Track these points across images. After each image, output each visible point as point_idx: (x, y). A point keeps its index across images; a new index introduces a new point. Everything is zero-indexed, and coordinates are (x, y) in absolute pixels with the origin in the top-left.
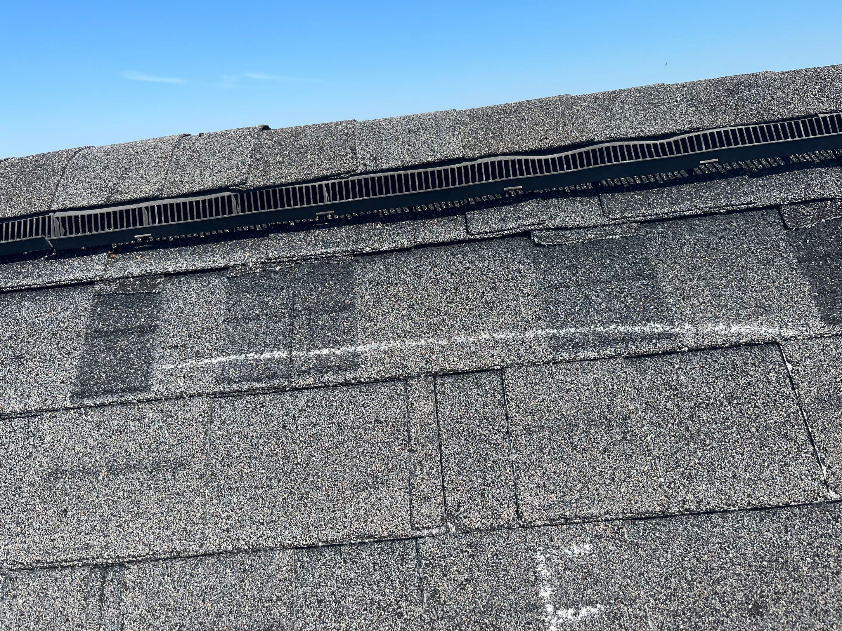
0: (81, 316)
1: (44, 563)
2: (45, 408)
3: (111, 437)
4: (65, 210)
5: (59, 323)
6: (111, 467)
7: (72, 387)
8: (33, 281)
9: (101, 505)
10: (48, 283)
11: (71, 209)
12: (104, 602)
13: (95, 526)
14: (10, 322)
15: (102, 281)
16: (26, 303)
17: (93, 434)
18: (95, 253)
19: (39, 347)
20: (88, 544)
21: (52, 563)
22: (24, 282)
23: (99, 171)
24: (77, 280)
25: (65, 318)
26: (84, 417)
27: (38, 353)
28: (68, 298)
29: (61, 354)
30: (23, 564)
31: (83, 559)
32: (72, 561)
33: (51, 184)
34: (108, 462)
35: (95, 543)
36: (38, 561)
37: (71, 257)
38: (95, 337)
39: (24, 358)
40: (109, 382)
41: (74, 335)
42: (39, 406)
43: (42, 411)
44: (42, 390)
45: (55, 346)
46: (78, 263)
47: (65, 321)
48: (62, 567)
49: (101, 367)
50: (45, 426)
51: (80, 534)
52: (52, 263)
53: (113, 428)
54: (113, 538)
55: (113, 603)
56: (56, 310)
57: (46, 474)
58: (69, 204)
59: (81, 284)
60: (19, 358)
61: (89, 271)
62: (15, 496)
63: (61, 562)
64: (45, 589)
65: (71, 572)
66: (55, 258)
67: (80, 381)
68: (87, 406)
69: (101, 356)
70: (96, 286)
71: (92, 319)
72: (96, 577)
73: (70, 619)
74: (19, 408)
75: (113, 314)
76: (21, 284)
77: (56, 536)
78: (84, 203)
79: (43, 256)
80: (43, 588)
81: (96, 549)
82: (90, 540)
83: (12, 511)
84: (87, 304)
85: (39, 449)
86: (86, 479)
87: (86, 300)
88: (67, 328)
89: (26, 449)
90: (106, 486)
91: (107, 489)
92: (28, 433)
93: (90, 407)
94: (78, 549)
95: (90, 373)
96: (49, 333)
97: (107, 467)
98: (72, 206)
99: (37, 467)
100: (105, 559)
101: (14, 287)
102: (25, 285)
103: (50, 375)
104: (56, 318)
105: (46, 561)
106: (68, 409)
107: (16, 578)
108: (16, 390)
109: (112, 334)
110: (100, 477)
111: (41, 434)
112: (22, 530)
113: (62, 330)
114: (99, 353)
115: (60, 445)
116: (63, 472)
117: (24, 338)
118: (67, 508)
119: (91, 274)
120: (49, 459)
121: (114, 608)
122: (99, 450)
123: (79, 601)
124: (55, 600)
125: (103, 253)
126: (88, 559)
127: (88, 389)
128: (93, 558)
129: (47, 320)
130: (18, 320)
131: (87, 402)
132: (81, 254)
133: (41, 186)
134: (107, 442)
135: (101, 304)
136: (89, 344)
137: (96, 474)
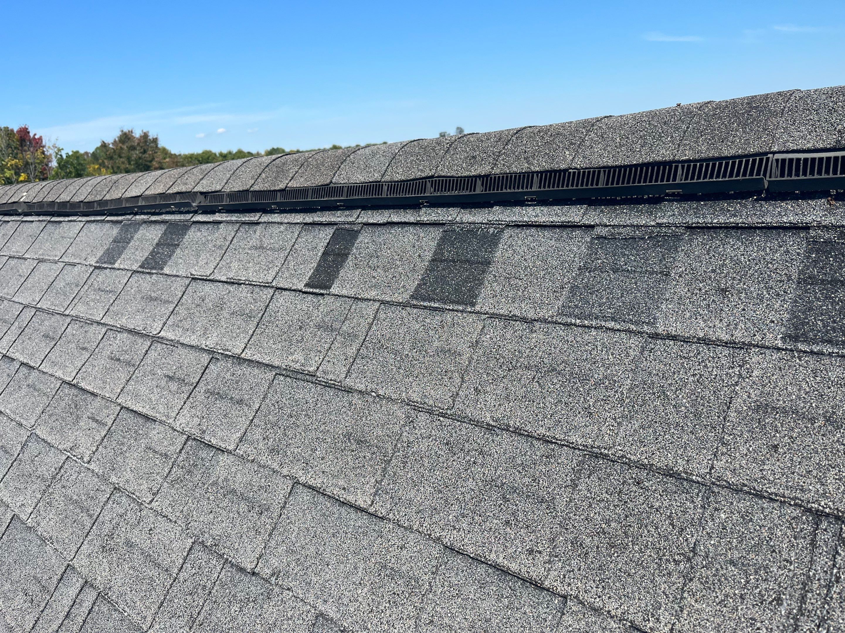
0: (792, 260)
1: (751, 489)
2: (753, 342)
3: (829, 388)
4: (787, 152)
5: (768, 265)
6: (829, 417)
7: (783, 329)
8: (741, 220)
9: (817, 452)
10: (757, 223)
11: (794, 151)
12: (816, 548)
13: (810, 471)
14: (714, 256)
15: (819, 227)
16: (731, 240)
17: (808, 380)
18: (812, 198)
19: (744, 284)
20: (802, 486)
21: (761, 491)
22: (732, 220)
23: (824, 113)
24: (791, 223)
25: (775, 260)
26: (798, 361)
27: (745, 289)
28: (778, 240)
29: (769, 294)
30: (728, 482)
31: (796, 498)
32: (784, 497)
33: (770, 125)
34: (827, 412)
35: (811, 487)
36: (744, 485)
37: (783, 199)
38: (809, 284)
39: (728, 291)
40: (827, 331)
41: (784, 278)
42: (747, 340)
43: (750, 345)
44: (749, 324)
45: (763, 285)
46: (792, 206)
47: (773, 262)
48: (771, 499)
49: (818, 314)
50: (753, 360)
51: (793, 473)
52: (762, 205)
53: (832, 379)
54: (831, 489)
55: (826, 552)
56: (764, 250)
57: (754, 406)
58: (792, 146)
59: (794, 228)
60: (724, 291)
61: (805, 215)
62: (719, 417)
63: (771, 494)
64: (750, 513)
65: (780, 507)
66: (766, 199)
67: (793, 324)
68: (801, 351)
69: (817, 304)
70: (811, 231)
71: (805, 264)
72: (808, 521)
73: (777, 551)
74: (725, 337)
75: (831, 262)
76: (728, 221)
77: (765, 467)
78: (809, 145)
79: (752, 196)
80: (748, 512)
81: (812, 494)
82: (804, 483)
83: (715, 430)
84: (799, 249)
85: (747, 380)
86: (800, 422)
87: (798, 245)
88: (776, 269)
89: (731, 377)
90: (823, 435)
91: (824, 438)
92: (733, 362)
93: (805, 352)
94: (791, 488)
95: (804, 319)
96: (756, 272)
97: (825, 417)
98: (795, 148)
99: (745, 397)
100: (823, 506)
101: (720, 223)
102: (733, 223)
103: (758, 313)
104: (764, 259)
105: (754, 488)
106: (779, 349)
107: (719, 492)
108: (721, 320)
109: (830, 283)
110: (816, 425)
111: (748, 366)
112: (728, 451)
113: (771, 271)
114: (814, 300)
115: (770, 382)
116: (773, 408)
117: (728, 273)
118: (778, 445)
119: (809, 219)
120: (758, 392)
121: (827, 558)
122: (815, 397)
123: (788, 537)
124: (760, 527)
125: (821, 198)
126: (803, 501)
127: (802, 334)
128: (809, 502)
129: (754, 259)
130: (723, 256)
131: (801, 346)
132: (796, 198)
133: (759, 127)
134: (825, 391)
135: (817, 251)
136: (802, 290)
137: (813, 420)
